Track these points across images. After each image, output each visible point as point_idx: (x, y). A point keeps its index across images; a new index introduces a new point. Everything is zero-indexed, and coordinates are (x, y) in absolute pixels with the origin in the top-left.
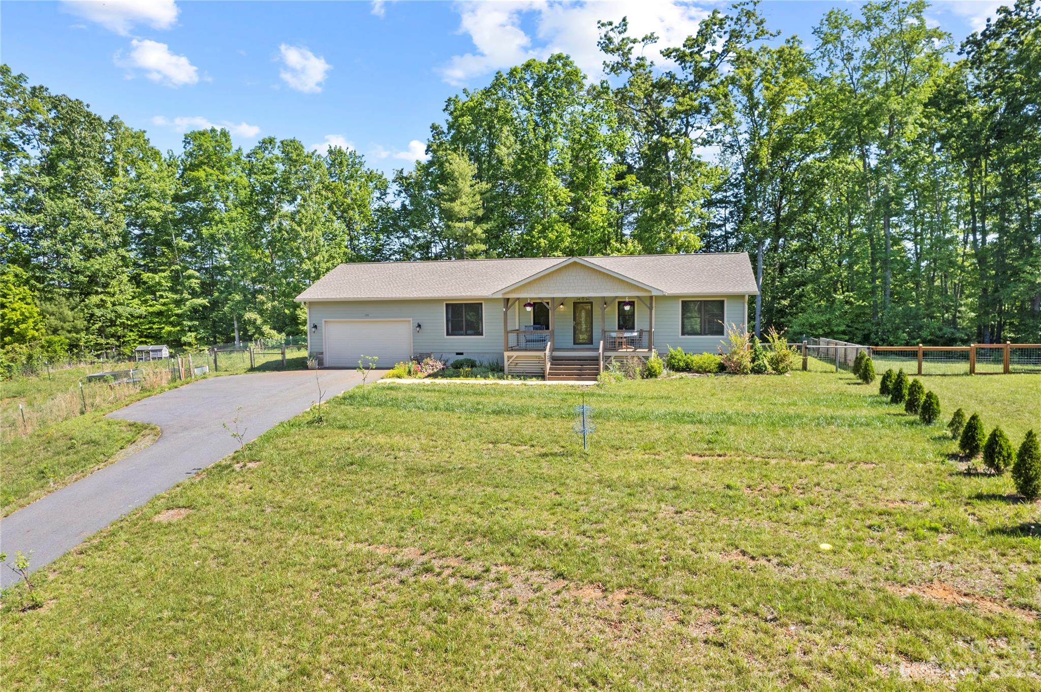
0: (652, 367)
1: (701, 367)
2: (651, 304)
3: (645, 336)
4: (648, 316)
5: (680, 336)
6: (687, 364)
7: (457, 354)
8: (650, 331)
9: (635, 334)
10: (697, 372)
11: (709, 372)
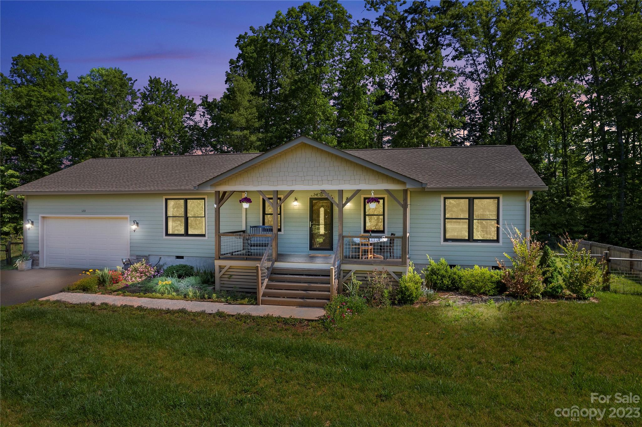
0: (407, 289)
1: (473, 287)
2: (405, 200)
3: (398, 244)
4: (402, 217)
5: (442, 243)
6: (453, 281)
7: (178, 257)
8: (404, 238)
9: (385, 240)
10: (467, 293)
11: (484, 294)
